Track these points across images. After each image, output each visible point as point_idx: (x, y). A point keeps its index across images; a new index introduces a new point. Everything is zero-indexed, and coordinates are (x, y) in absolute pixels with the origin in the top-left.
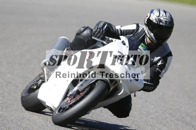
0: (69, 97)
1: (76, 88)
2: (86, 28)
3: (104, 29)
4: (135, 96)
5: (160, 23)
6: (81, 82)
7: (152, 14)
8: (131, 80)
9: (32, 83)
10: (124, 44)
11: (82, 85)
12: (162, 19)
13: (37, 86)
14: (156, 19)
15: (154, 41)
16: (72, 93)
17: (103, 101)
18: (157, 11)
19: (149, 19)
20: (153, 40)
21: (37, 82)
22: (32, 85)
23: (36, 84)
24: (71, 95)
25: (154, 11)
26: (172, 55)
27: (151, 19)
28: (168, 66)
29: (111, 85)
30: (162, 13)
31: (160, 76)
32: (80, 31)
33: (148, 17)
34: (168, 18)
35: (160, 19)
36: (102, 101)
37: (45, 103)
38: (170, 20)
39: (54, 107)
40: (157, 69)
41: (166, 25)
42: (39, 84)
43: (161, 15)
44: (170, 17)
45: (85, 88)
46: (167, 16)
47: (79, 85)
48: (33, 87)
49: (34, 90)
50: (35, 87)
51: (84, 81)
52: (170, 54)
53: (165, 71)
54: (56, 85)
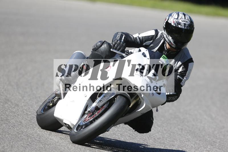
0: (87, 114)
1: (94, 105)
2: (103, 43)
3: (122, 40)
4: (157, 110)
5: (179, 25)
6: (99, 98)
7: (170, 17)
8: (153, 94)
9: (48, 101)
10: (145, 56)
11: (100, 101)
12: (180, 21)
13: (53, 104)
14: (174, 22)
15: (173, 45)
16: (90, 110)
17: (124, 116)
18: (176, 13)
19: (167, 23)
20: (171, 44)
21: (53, 99)
22: (48, 102)
23: (52, 101)
24: (89, 111)
25: (173, 14)
26: (193, 61)
27: (169, 22)
28: (190, 73)
29: (131, 100)
30: (181, 15)
31: (181, 83)
32: (97, 46)
33: (166, 20)
34: (187, 21)
35: (178, 22)
36: (122, 116)
37: (62, 121)
38: (189, 23)
39: (73, 125)
40: (178, 76)
41: (184, 27)
42: (55, 101)
43: (180, 18)
44: (189, 20)
45: (104, 105)
46: (186, 19)
47: (97, 101)
48: (48, 104)
49: (50, 108)
50: (51, 105)
51: (103, 97)
52: (191, 60)
53: (187, 79)
54: (73, 101)
